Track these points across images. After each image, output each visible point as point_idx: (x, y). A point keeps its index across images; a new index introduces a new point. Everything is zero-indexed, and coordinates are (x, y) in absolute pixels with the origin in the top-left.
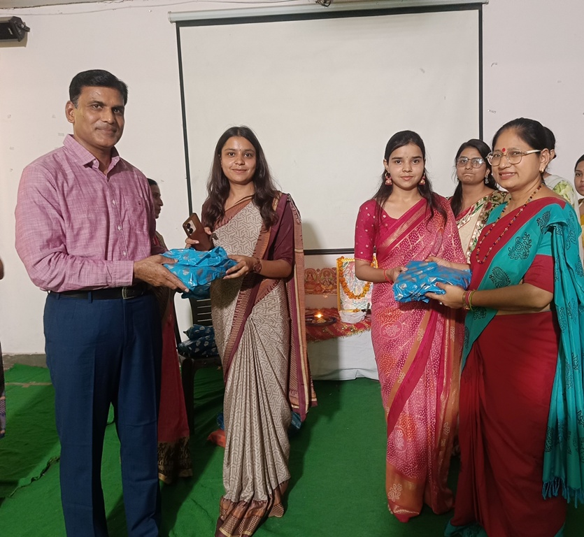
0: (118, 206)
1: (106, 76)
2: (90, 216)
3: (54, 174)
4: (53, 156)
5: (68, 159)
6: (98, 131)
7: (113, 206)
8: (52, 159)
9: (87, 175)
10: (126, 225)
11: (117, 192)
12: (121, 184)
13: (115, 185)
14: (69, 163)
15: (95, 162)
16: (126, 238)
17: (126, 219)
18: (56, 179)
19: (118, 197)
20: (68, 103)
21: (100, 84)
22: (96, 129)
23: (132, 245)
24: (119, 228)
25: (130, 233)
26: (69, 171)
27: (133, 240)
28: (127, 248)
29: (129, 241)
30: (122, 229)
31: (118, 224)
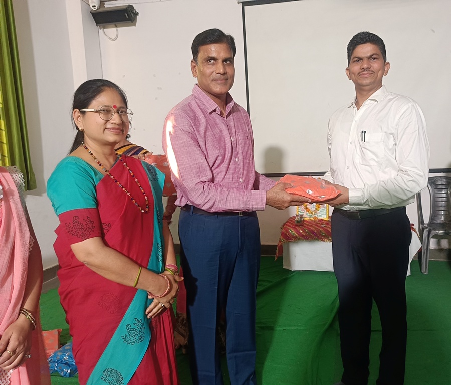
0: (235, 142)
4: (188, 105)
6: (214, 83)
8: (189, 108)
9: (213, 118)
10: (241, 157)
11: (233, 130)
12: (235, 122)
13: (232, 124)
15: (217, 109)
16: (242, 168)
17: (241, 152)
19: (234, 134)
20: (192, 62)
22: (212, 80)
23: (245, 172)
24: (237, 160)
25: (244, 163)
27: (246, 168)
28: (243, 175)
29: (243, 169)
30: (238, 161)
31: (236, 157)
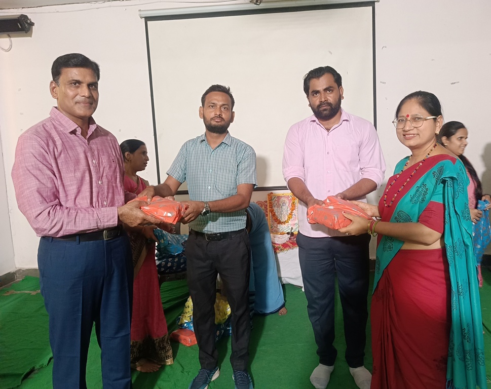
0: (97, 165)
1: (80, 59)
2: (76, 174)
3: (46, 141)
4: (43, 126)
5: (55, 128)
6: (78, 105)
7: (94, 165)
8: (43, 129)
9: (71, 140)
10: (105, 180)
11: (96, 153)
12: (99, 146)
13: (94, 147)
14: (57, 131)
15: (78, 129)
16: (106, 191)
17: (104, 175)
18: (48, 146)
19: (97, 157)
20: (52, 82)
21: (76, 66)
22: (76, 103)
23: (110, 195)
24: (100, 182)
25: (108, 185)
26: (57, 138)
27: (111, 191)
28: (107, 198)
29: (108, 193)
30: (102, 183)
31: (99, 179)
